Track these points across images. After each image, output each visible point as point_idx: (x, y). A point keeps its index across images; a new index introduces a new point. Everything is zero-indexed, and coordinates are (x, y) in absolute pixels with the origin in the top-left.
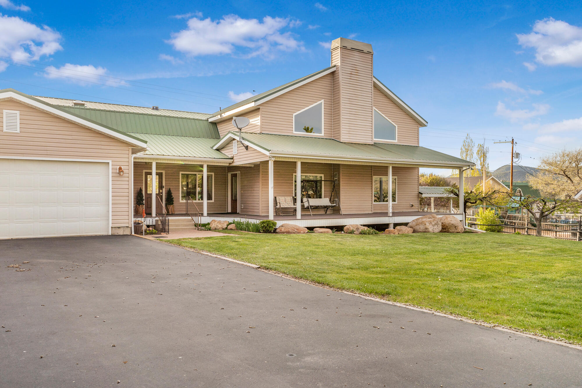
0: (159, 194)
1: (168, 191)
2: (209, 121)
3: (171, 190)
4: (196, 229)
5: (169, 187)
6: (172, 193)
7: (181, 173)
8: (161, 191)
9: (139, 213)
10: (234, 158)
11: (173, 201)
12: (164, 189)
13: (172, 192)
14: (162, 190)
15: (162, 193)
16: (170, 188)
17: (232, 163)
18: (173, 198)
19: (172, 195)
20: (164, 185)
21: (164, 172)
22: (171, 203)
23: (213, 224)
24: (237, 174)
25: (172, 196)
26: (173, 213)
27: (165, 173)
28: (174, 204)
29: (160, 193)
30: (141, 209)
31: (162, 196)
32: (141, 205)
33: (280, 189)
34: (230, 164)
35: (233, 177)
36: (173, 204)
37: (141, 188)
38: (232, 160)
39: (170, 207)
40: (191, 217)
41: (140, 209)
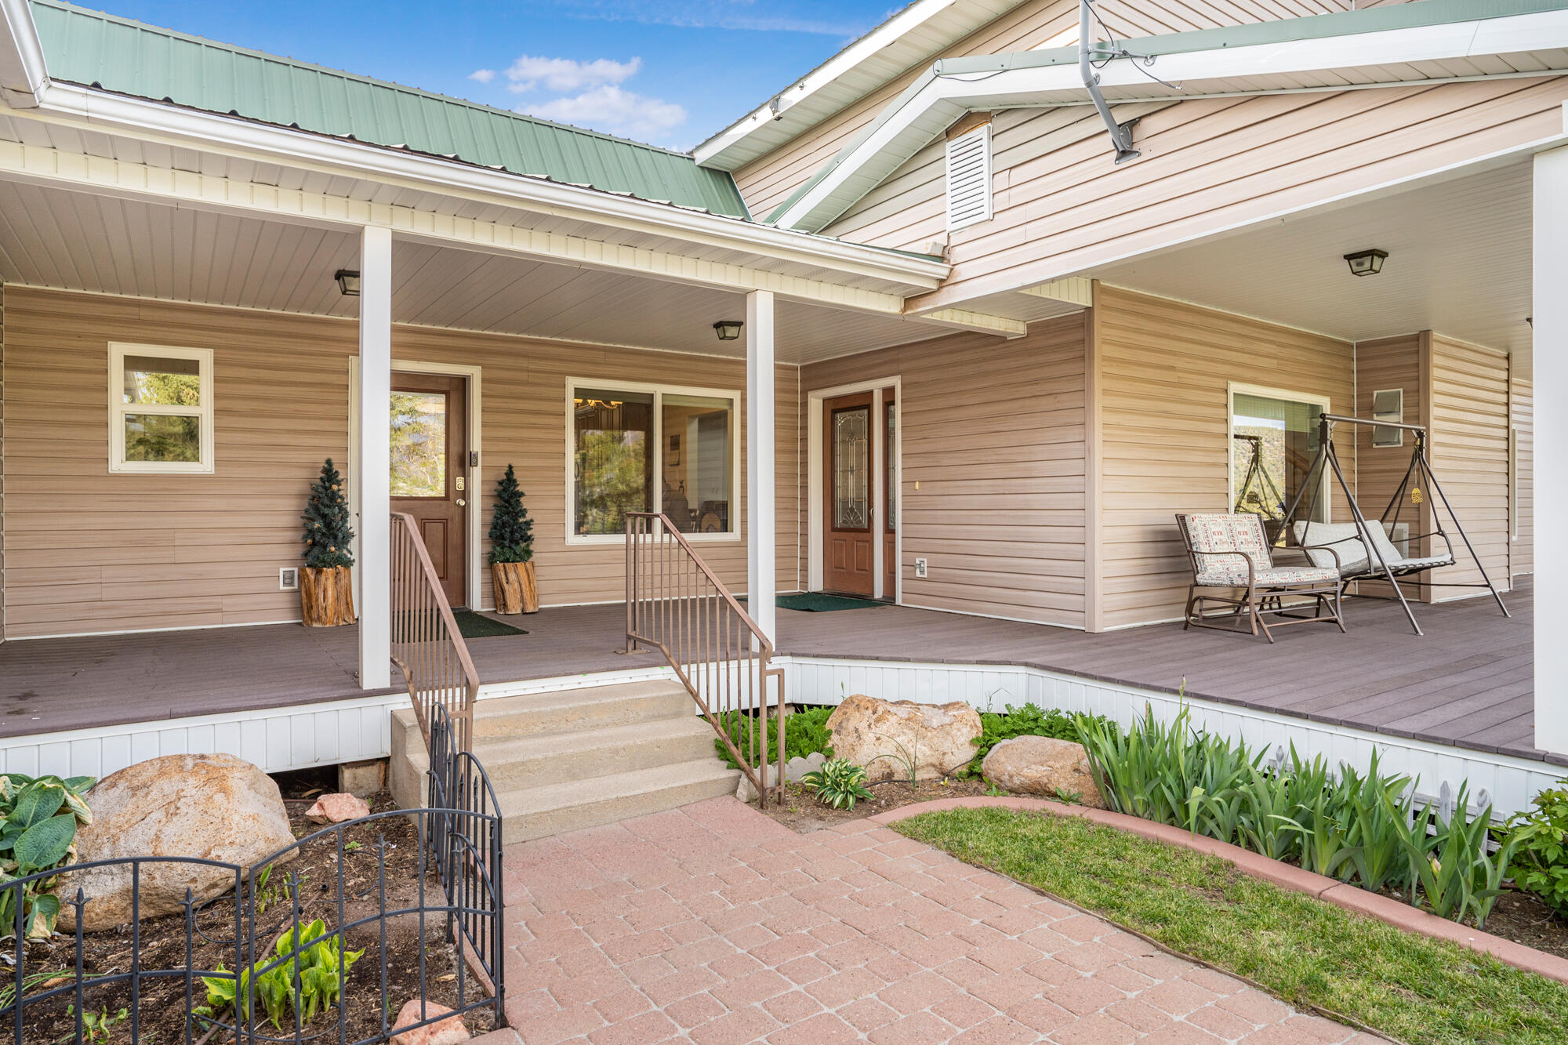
0: (447, 498)
1: (500, 483)
2: (698, 162)
3: (517, 475)
4: (742, 792)
5: (504, 462)
6: (522, 494)
7: (573, 383)
8: (460, 482)
9: (314, 616)
10: (957, 255)
11: (529, 539)
12: (476, 473)
13: (520, 489)
14: (464, 474)
15: (465, 494)
16: (510, 467)
17: (932, 293)
18: (528, 524)
19: (525, 503)
20: (476, 445)
21: (475, 373)
22: (518, 550)
23: (869, 737)
24: (870, 393)
25: (523, 512)
26: (530, 609)
27: (484, 380)
28: (531, 560)
29: (452, 496)
30: (330, 593)
31: (464, 512)
32: (329, 571)
33: (1169, 470)
34: (912, 299)
35: (835, 412)
36: (529, 553)
37: (329, 462)
38: (941, 271)
39: (512, 576)
40: (670, 670)
41: (325, 591)
